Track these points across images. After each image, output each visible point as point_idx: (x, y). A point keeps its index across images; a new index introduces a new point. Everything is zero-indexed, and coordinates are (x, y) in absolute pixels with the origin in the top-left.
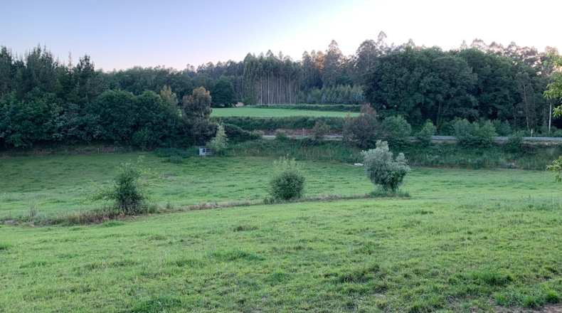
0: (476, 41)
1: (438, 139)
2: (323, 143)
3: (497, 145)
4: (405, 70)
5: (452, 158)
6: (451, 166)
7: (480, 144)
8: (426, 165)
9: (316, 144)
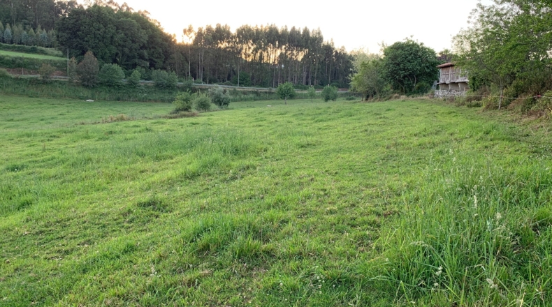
0: (146, 12)
1: (142, 83)
2: (51, 83)
3: (178, 87)
4: (102, 26)
5: (155, 96)
6: (156, 101)
7: (169, 87)
8: (139, 101)
9: (45, 83)
